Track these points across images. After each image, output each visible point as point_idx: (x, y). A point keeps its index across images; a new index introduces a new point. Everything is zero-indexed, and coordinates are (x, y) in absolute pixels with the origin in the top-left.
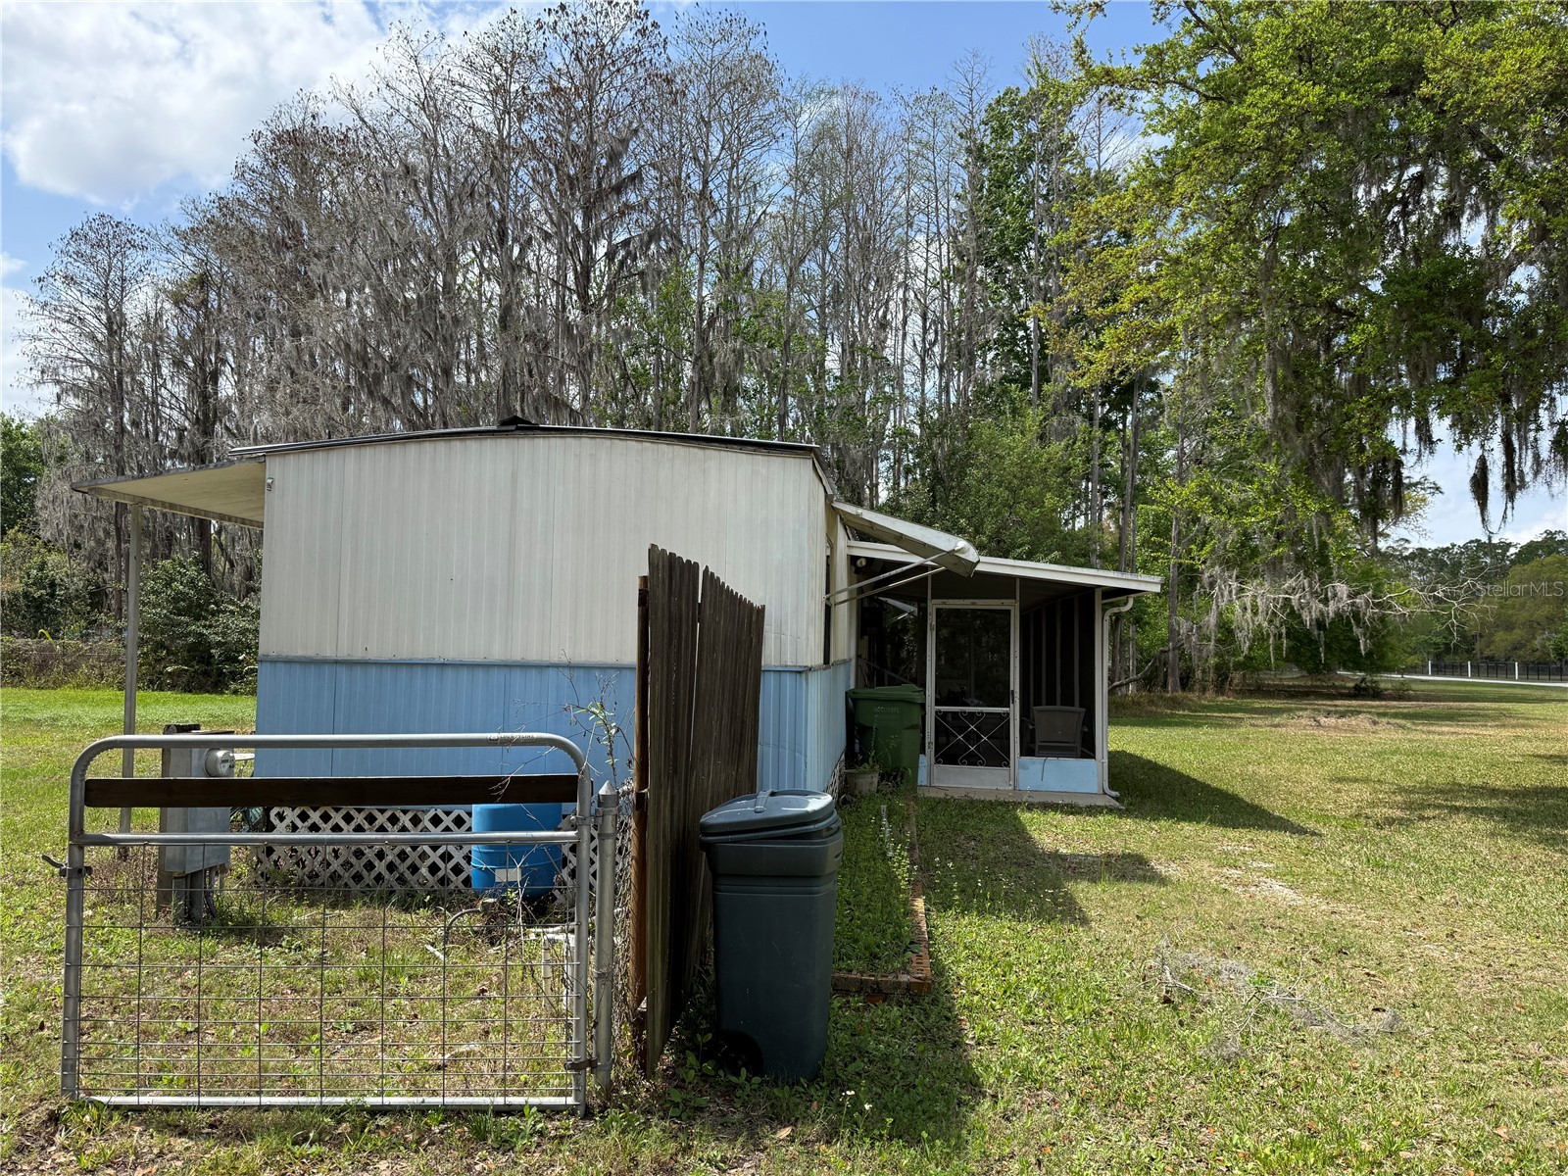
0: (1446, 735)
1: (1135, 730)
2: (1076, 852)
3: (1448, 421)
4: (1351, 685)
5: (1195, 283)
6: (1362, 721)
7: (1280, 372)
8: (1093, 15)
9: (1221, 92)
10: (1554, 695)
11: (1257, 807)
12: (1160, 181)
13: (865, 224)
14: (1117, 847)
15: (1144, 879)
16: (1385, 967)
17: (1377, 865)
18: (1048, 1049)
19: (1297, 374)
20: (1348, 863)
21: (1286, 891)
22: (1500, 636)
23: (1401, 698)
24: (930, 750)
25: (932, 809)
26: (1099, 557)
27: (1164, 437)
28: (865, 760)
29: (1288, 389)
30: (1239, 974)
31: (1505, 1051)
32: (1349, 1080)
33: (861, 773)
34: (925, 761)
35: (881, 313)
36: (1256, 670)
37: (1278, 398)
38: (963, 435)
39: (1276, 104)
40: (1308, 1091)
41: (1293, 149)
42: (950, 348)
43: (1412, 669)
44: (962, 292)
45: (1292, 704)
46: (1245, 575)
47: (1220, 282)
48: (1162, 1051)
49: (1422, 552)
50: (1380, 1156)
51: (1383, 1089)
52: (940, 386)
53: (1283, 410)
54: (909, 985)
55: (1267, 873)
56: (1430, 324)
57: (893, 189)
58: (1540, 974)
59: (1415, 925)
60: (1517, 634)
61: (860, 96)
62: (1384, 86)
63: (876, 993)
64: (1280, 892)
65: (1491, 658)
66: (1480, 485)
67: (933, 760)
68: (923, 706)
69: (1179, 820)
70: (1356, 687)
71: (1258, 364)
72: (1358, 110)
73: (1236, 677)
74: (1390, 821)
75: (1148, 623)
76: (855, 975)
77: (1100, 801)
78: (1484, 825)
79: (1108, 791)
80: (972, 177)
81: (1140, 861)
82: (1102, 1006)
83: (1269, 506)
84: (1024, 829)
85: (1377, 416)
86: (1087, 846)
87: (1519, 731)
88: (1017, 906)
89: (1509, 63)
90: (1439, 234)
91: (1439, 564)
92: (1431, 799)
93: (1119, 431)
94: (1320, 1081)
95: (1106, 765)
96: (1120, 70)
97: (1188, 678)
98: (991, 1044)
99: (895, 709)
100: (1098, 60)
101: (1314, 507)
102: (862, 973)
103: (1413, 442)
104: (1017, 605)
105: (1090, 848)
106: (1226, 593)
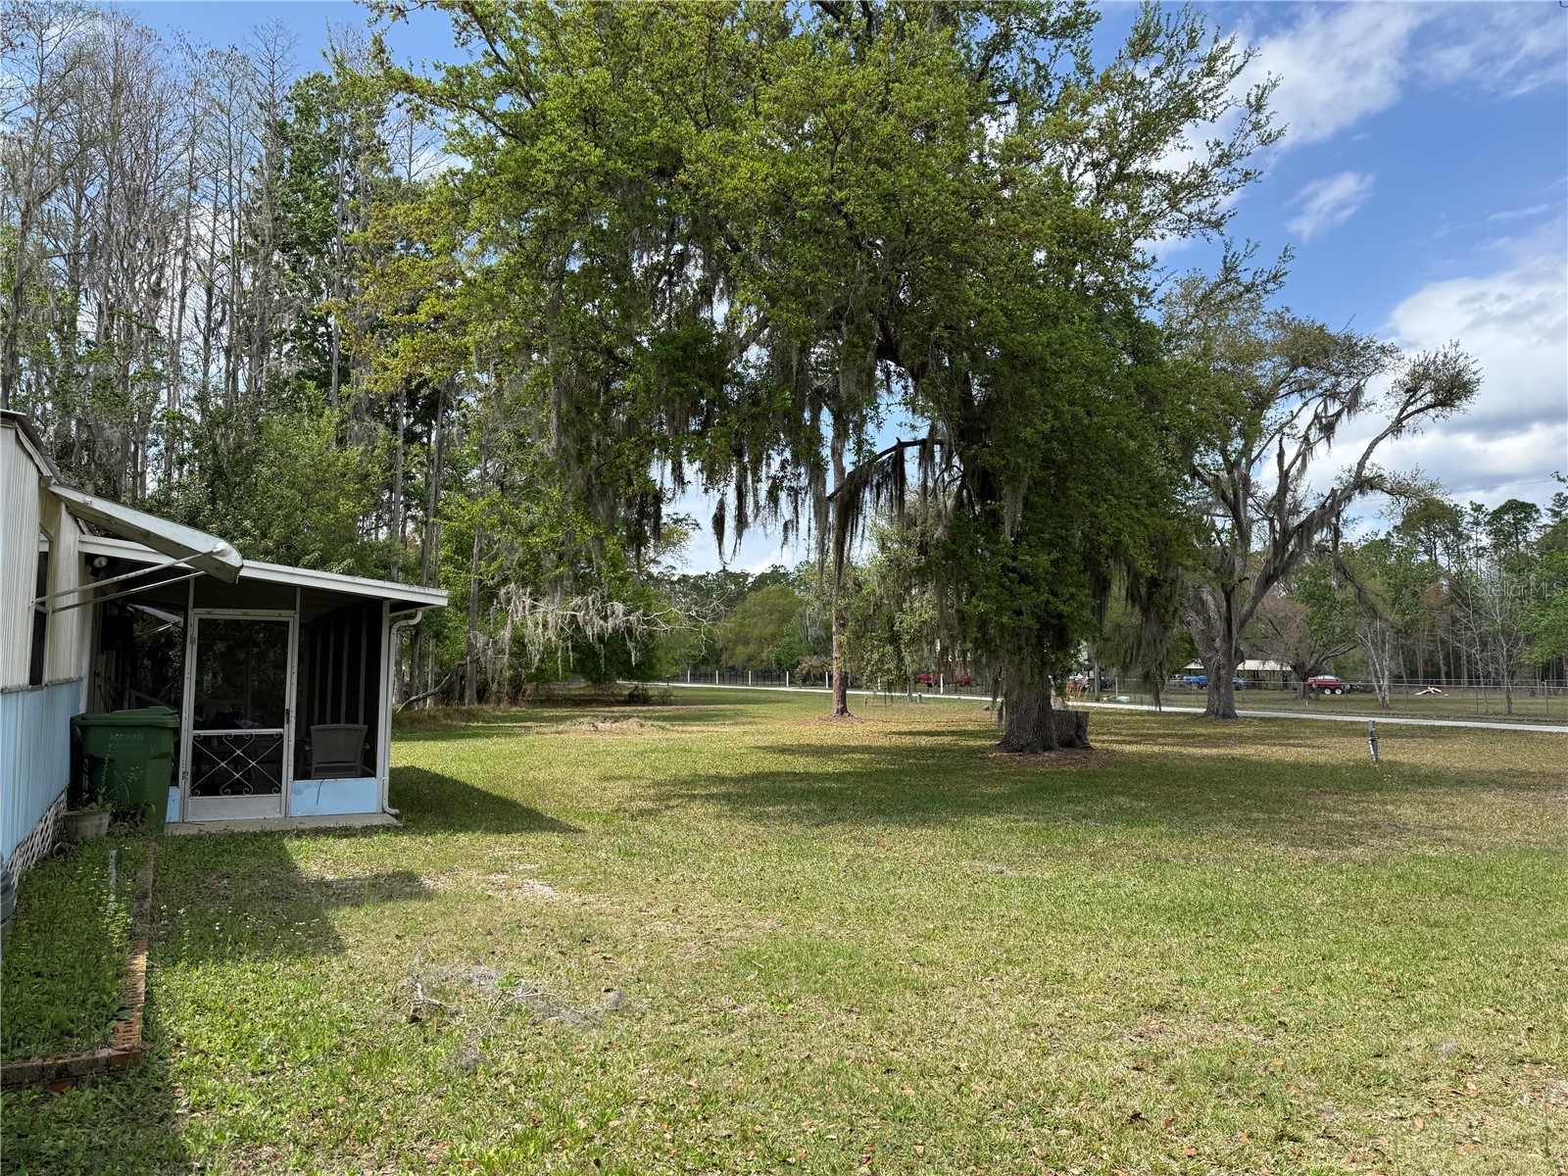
0: (694, 734)
1: (428, 744)
2: (344, 877)
3: (697, 465)
4: (626, 692)
5: (488, 307)
6: (631, 724)
7: (564, 406)
8: (395, 18)
9: (517, 130)
10: (773, 696)
11: (532, 811)
12: (459, 199)
13: (134, 174)
14: (390, 866)
15: (411, 896)
16: (620, 948)
17: (626, 854)
18: (277, 1099)
19: (579, 410)
20: (603, 855)
21: (546, 889)
22: (740, 649)
23: (664, 703)
24: (185, 782)
25: (180, 849)
26: (400, 569)
27: (468, 455)
28: (93, 799)
29: (570, 422)
30: (488, 978)
31: (704, 1008)
32: (575, 1064)
33: (85, 815)
34: (175, 794)
35: (154, 278)
36: (548, 681)
37: (562, 429)
38: (253, 429)
39: (563, 155)
40: (537, 1082)
41: (576, 201)
42: (239, 332)
43: (675, 678)
44: (255, 274)
45: (577, 712)
46: (537, 591)
47: (513, 312)
48: (404, 1075)
49: (685, 578)
50: (592, 1130)
51: (603, 1065)
52: (227, 371)
53: (566, 441)
54: (109, 1060)
55: (532, 875)
56: (683, 382)
57: (172, 143)
58: (736, 934)
59: (650, 905)
60: (752, 648)
61: (133, 28)
62: (654, 164)
63: (63, 1078)
64: (542, 890)
65: (733, 668)
66: (719, 522)
67: (188, 792)
68: (177, 731)
69: (457, 831)
70: (631, 695)
71: (545, 395)
72: (631, 180)
73: (529, 688)
74: (642, 812)
75: (447, 637)
76: (37, 1062)
77: (377, 822)
78: (712, 809)
79: (388, 809)
80: (270, 154)
81: (410, 877)
82: (346, 1038)
83: (552, 528)
84: (289, 861)
85: (641, 456)
86: (357, 869)
87: (747, 728)
88: (262, 944)
89: (743, 172)
90: (696, 308)
91: (696, 586)
92: (677, 790)
93: (424, 444)
94: (549, 1071)
95: (387, 782)
96: (419, 81)
97: (485, 690)
98: (208, 1107)
99: (138, 736)
100: (399, 63)
101: (590, 532)
102: (44, 1058)
103: (669, 483)
104: (297, 616)
105: (361, 871)
106: (520, 609)
